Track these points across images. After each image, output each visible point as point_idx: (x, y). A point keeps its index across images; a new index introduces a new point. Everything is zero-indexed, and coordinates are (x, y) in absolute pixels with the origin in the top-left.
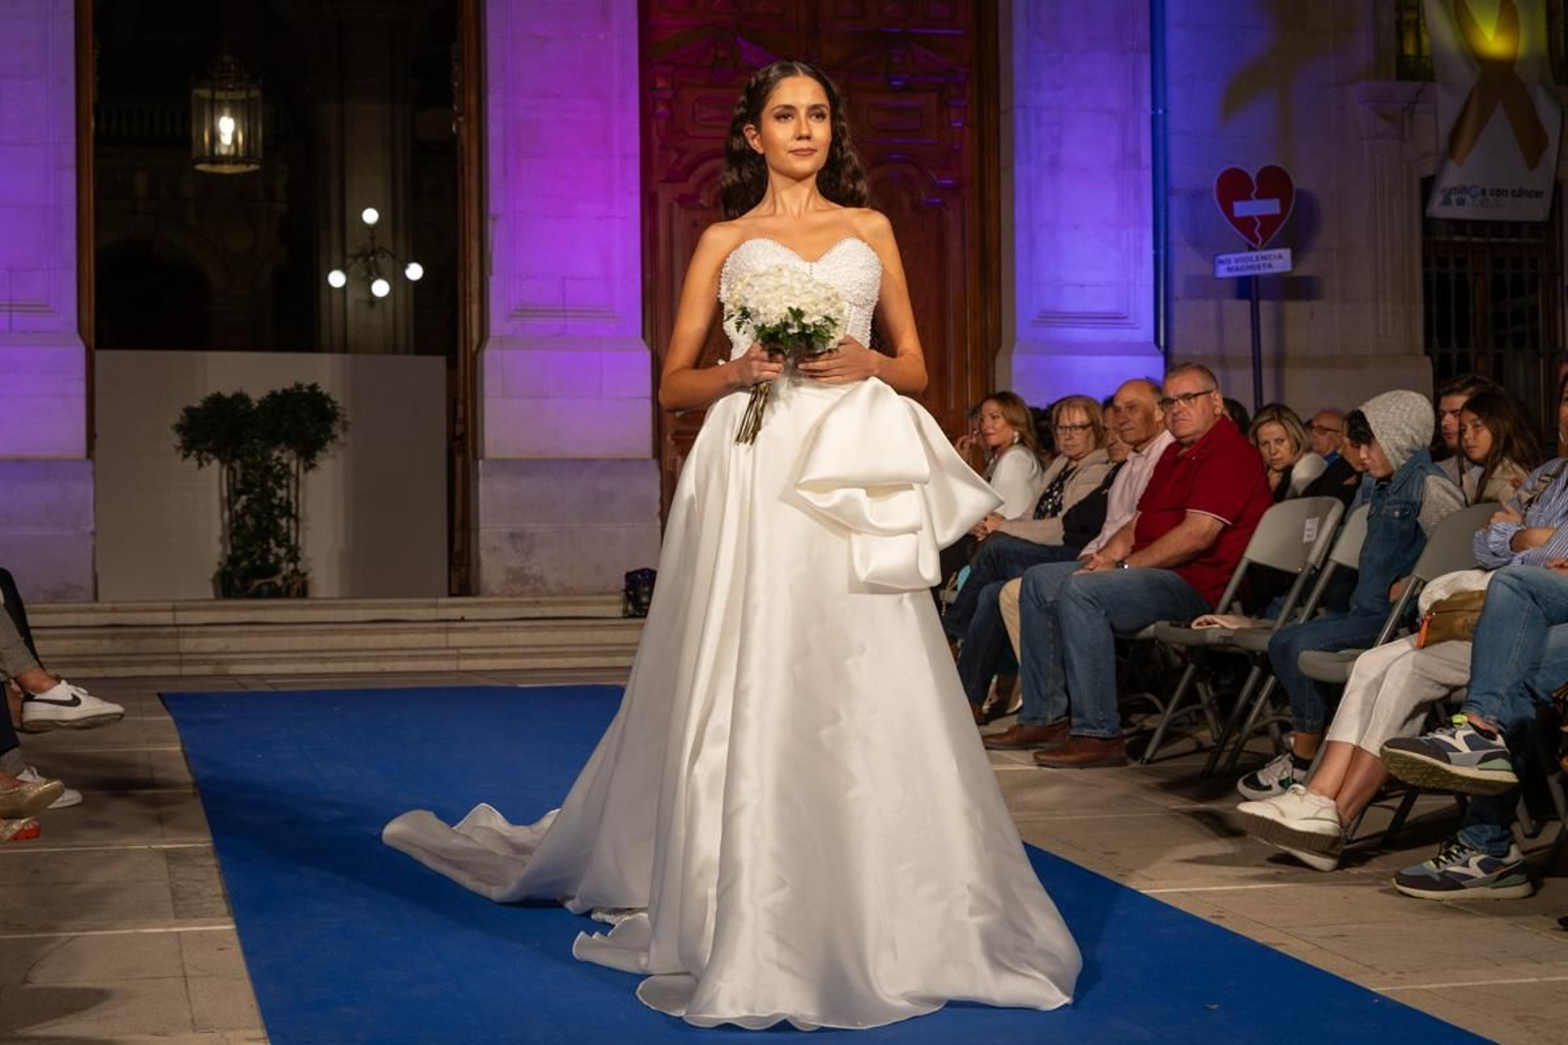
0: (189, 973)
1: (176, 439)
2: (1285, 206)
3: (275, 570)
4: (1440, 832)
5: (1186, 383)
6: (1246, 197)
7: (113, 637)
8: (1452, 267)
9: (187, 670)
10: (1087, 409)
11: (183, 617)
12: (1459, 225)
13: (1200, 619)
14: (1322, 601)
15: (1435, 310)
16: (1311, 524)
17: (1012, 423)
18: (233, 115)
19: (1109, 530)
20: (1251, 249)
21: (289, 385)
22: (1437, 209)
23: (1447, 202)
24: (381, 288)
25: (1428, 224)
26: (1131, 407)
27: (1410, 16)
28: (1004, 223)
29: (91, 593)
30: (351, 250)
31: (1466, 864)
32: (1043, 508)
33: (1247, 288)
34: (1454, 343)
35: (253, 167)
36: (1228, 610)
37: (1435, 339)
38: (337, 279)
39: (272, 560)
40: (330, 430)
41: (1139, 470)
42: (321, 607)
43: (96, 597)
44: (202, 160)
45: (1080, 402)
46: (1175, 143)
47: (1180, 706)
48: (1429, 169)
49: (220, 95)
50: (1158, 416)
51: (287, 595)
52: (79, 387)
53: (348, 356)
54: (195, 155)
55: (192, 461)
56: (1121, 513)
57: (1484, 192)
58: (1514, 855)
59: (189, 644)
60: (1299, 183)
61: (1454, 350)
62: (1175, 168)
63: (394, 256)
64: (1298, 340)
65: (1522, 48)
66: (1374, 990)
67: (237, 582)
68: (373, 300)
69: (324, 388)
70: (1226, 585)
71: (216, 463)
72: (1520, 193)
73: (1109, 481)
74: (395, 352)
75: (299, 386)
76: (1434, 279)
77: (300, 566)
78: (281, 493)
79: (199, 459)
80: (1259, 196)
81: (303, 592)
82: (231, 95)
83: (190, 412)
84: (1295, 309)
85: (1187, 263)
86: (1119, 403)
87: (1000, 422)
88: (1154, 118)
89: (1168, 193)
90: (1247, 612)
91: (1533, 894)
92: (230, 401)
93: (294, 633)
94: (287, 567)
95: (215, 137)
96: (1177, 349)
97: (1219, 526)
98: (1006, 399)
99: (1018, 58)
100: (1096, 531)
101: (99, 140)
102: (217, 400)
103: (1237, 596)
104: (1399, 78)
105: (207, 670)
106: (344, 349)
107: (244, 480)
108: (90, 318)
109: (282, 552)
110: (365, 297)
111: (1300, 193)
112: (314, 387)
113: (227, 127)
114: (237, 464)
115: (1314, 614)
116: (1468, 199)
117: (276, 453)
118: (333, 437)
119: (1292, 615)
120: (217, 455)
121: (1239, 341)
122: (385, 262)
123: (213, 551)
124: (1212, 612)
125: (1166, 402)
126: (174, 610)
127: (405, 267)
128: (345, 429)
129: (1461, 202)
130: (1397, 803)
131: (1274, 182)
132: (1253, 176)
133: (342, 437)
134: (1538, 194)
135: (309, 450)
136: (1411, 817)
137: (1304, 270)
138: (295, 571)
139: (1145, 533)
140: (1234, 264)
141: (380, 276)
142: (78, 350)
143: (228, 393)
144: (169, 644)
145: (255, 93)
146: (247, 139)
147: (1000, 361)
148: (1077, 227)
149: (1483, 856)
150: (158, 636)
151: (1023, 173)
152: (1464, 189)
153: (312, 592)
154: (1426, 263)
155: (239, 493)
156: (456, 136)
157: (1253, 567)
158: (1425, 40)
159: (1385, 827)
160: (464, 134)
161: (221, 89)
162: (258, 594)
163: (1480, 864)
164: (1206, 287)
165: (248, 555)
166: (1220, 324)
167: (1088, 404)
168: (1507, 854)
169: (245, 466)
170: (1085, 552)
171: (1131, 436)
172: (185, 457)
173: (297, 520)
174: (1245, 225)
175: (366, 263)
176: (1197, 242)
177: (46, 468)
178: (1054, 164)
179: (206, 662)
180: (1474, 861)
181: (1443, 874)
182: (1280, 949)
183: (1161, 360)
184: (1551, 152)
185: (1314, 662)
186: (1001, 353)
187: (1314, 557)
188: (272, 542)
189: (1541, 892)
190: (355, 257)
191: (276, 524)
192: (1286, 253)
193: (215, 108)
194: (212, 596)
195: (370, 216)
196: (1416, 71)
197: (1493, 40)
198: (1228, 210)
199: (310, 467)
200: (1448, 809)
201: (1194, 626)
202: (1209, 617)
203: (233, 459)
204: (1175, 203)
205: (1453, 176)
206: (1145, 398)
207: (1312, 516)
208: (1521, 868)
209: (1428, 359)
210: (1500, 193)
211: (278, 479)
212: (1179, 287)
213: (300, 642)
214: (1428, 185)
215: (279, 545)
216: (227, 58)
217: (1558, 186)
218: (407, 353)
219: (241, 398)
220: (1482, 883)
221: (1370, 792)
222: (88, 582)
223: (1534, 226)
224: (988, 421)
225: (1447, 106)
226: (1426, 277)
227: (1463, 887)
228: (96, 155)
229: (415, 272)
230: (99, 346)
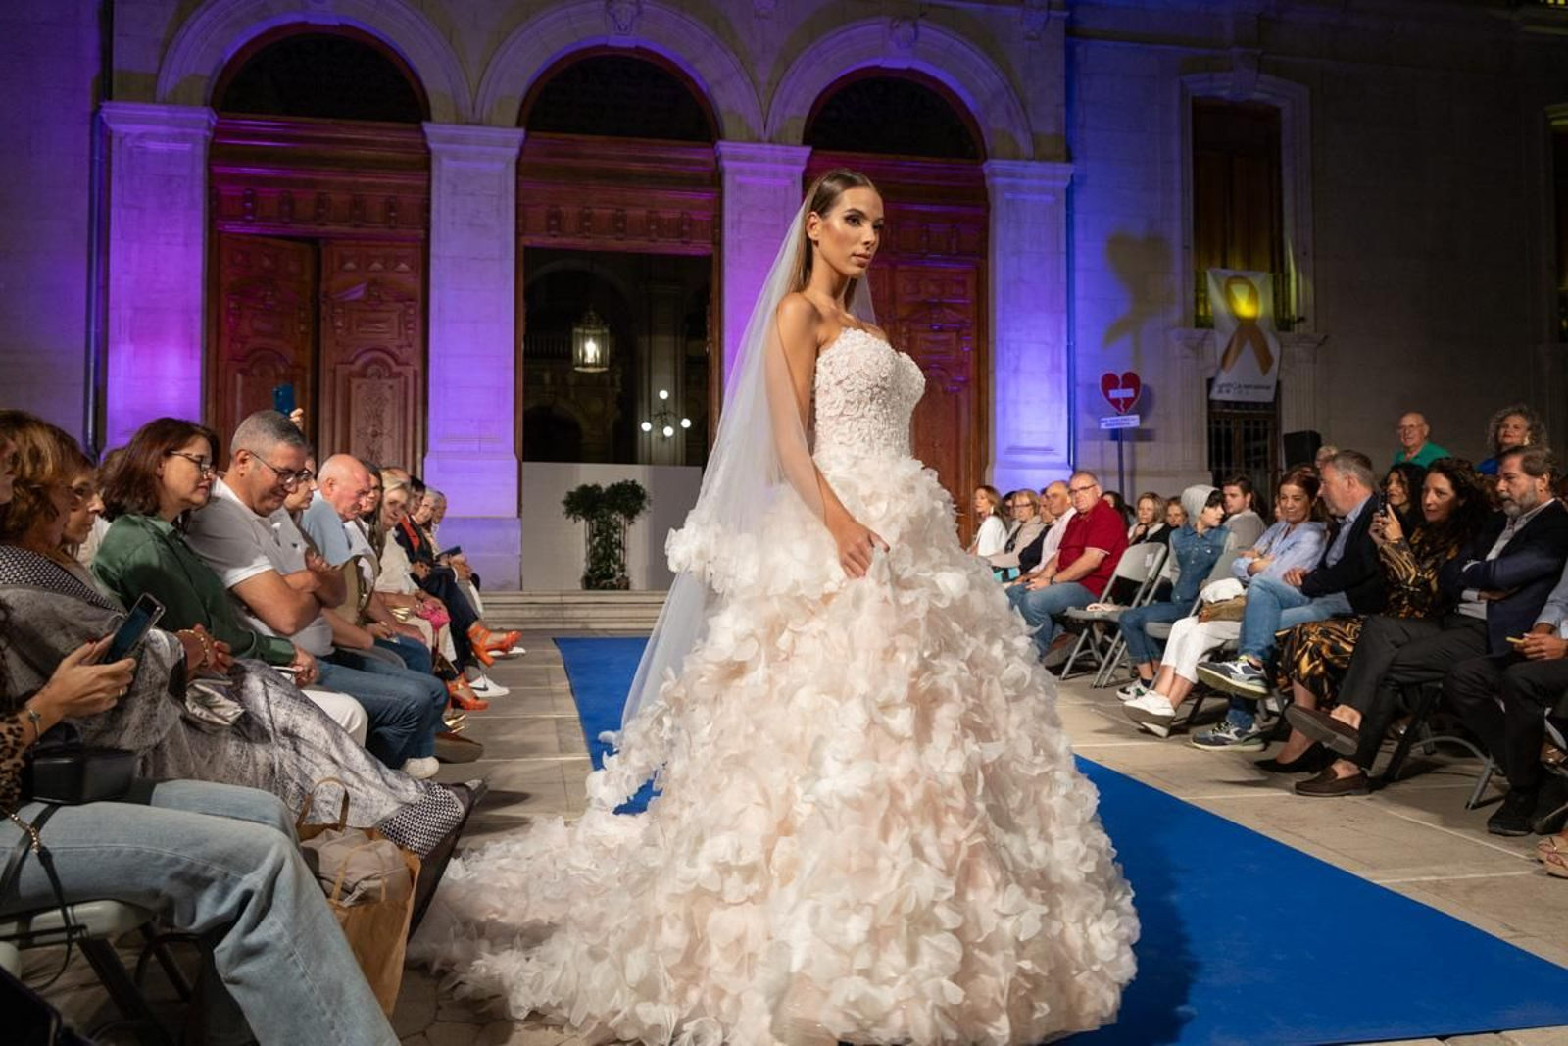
0: (567, 780)
1: (563, 508)
2: (1136, 393)
3: (612, 576)
4: (1216, 717)
5: (1082, 481)
6: (1116, 388)
7: (530, 609)
8: (1223, 426)
9: (568, 626)
10: (1029, 496)
11: (566, 599)
12: (1227, 404)
13: (1091, 605)
14: (1155, 597)
15: (1214, 447)
16: (1149, 557)
17: (991, 502)
18: (594, 341)
19: (1044, 560)
20: (1119, 415)
21: (621, 481)
22: (1216, 395)
23: (1220, 392)
24: (669, 432)
25: (1211, 403)
26: (1055, 496)
27: (1202, 295)
28: (991, 401)
29: (519, 587)
30: (653, 412)
31: (1228, 733)
32: (1010, 546)
33: (1116, 435)
34: (1223, 464)
35: (604, 369)
36: (1106, 601)
37: (1214, 463)
38: (646, 427)
39: (611, 570)
40: (640, 504)
41: (1060, 528)
42: (637, 595)
43: (521, 589)
44: (578, 365)
45: (1025, 493)
46: (1080, 362)
47: (1080, 650)
48: (1211, 374)
49: (587, 332)
50: (1069, 500)
51: (619, 589)
52: (515, 481)
53: (652, 467)
54: (574, 362)
55: (571, 519)
56: (1050, 551)
57: (1240, 386)
58: (1255, 728)
59: (568, 613)
60: (1143, 381)
61: (1224, 468)
62: (1079, 372)
63: (676, 415)
64: (1142, 463)
65: (1261, 311)
66: (1182, 798)
67: (594, 583)
68: (664, 438)
69: (639, 483)
70: (1104, 587)
71: (583, 521)
72: (1258, 387)
73: (1043, 535)
74: (675, 464)
75: (626, 482)
76: (1214, 431)
77: (626, 574)
78: (617, 536)
79: (575, 518)
80: (1123, 387)
81: (627, 588)
82: (593, 332)
83: (571, 494)
84: (1141, 446)
85: (1085, 421)
86: (1048, 493)
87: (985, 501)
88: (1068, 347)
89: (1076, 385)
90: (1116, 602)
91: (1265, 749)
92: (591, 489)
93: (621, 608)
94: (619, 575)
95: (584, 354)
96: (1080, 467)
97: (1103, 555)
98: (989, 489)
99: (998, 315)
100: (1038, 561)
101: (526, 354)
102: (584, 488)
103: (1111, 593)
104: (1197, 327)
105: (578, 626)
106: (650, 462)
107: (598, 530)
108: (520, 445)
109: (617, 567)
110: (659, 435)
111: (1144, 386)
112: (633, 482)
113: (591, 350)
114: (594, 521)
115: (1151, 602)
116: (1232, 390)
117: (614, 516)
118: (643, 508)
119: (1139, 604)
120: (584, 516)
121: (1112, 461)
122: (671, 418)
123: (581, 565)
124: (1097, 602)
125: (1072, 492)
126: (561, 595)
127: (681, 420)
128: (649, 503)
129: (1228, 392)
130: (1194, 702)
131: (1131, 380)
132: (1120, 378)
133: (647, 507)
134: (1268, 388)
135: (631, 515)
136: (1202, 708)
137: (1147, 426)
138: (623, 576)
139: (1064, 562)
140: (1109, 423)
141: (668, 425)
142: (515, 461)
143: (590, 485)
144: (559, 613)
145: (606, 331)
146: (601, 355)
147: (987, 471)
148: (1028, 403)
149: (1237, 729)
150: (553, 609)
151: (1000, 374)
152: (1229, 385)
153: (632, 587)
154: (1210, 423)
155: (595, 536)
156: (707, 355)
157: (1119, 579)
158: (1210, 307)
159: (1187, 714)
160: (712, 353)
161: (589, 329)
162: (604, 588)
163: (1236, 733)
164: (1094, 434)
165: (599, 568)
166: (1102, 453)
167: (1031, 493)
168: (1251, 728)
169: (599, 522)
170: (1032, 570)
171: (1055, 511)
172: (568, 517)
173: (624, 550)
174: (1115, 402)
175: (662, 418)
176: (1090, 411)
177: (496, 522)
178: (1017, 370)
179: (577, 622)
180: (1232, 731)
181: (1216, 738)
182: (1133, 777)
183: (1071, 472)
184: (1275, 367)
185: (1153, 628)
186: (989, 466)
187: (1151, 574)
188: (612, 562)
189: (1270, 748)
190: (656, 416)
191: (613, 551)
192: (1137, 417)
193: (585, 337)
194: (580, 588)
195: (664, 395)
196: (1204, 323)
197: (1245, 307)
198: (1107, 395)
199: (631, 523)
200: (1224, 704)
201: (1088, 609)
202: (1095, 605)
203: (593, 517)
204: (1079, 392)
205: (1223, 378)
206: (1062, 491)
207: (1150, 552)
208: (1257, 736)
209: (1210, 474)
210: (1248, 387)
211: (615, 529)
212: (1080, 435)
213: (626, 613)
214: (1211, 382)
215: (615, 563)
216: (592, 313)
217: (1278, 384)
218: (682, 464)
219: (597, 487)
220: (1236, 743)
221: (1182, 696)
222: (517, 580)
223: (1266, 405)
224: (979, 500)
225: (1221, 341)
226: (1210, 430)
227: (1224, 744)
228: (525, 363)
229: (686, 423)
230: (525, 460)
